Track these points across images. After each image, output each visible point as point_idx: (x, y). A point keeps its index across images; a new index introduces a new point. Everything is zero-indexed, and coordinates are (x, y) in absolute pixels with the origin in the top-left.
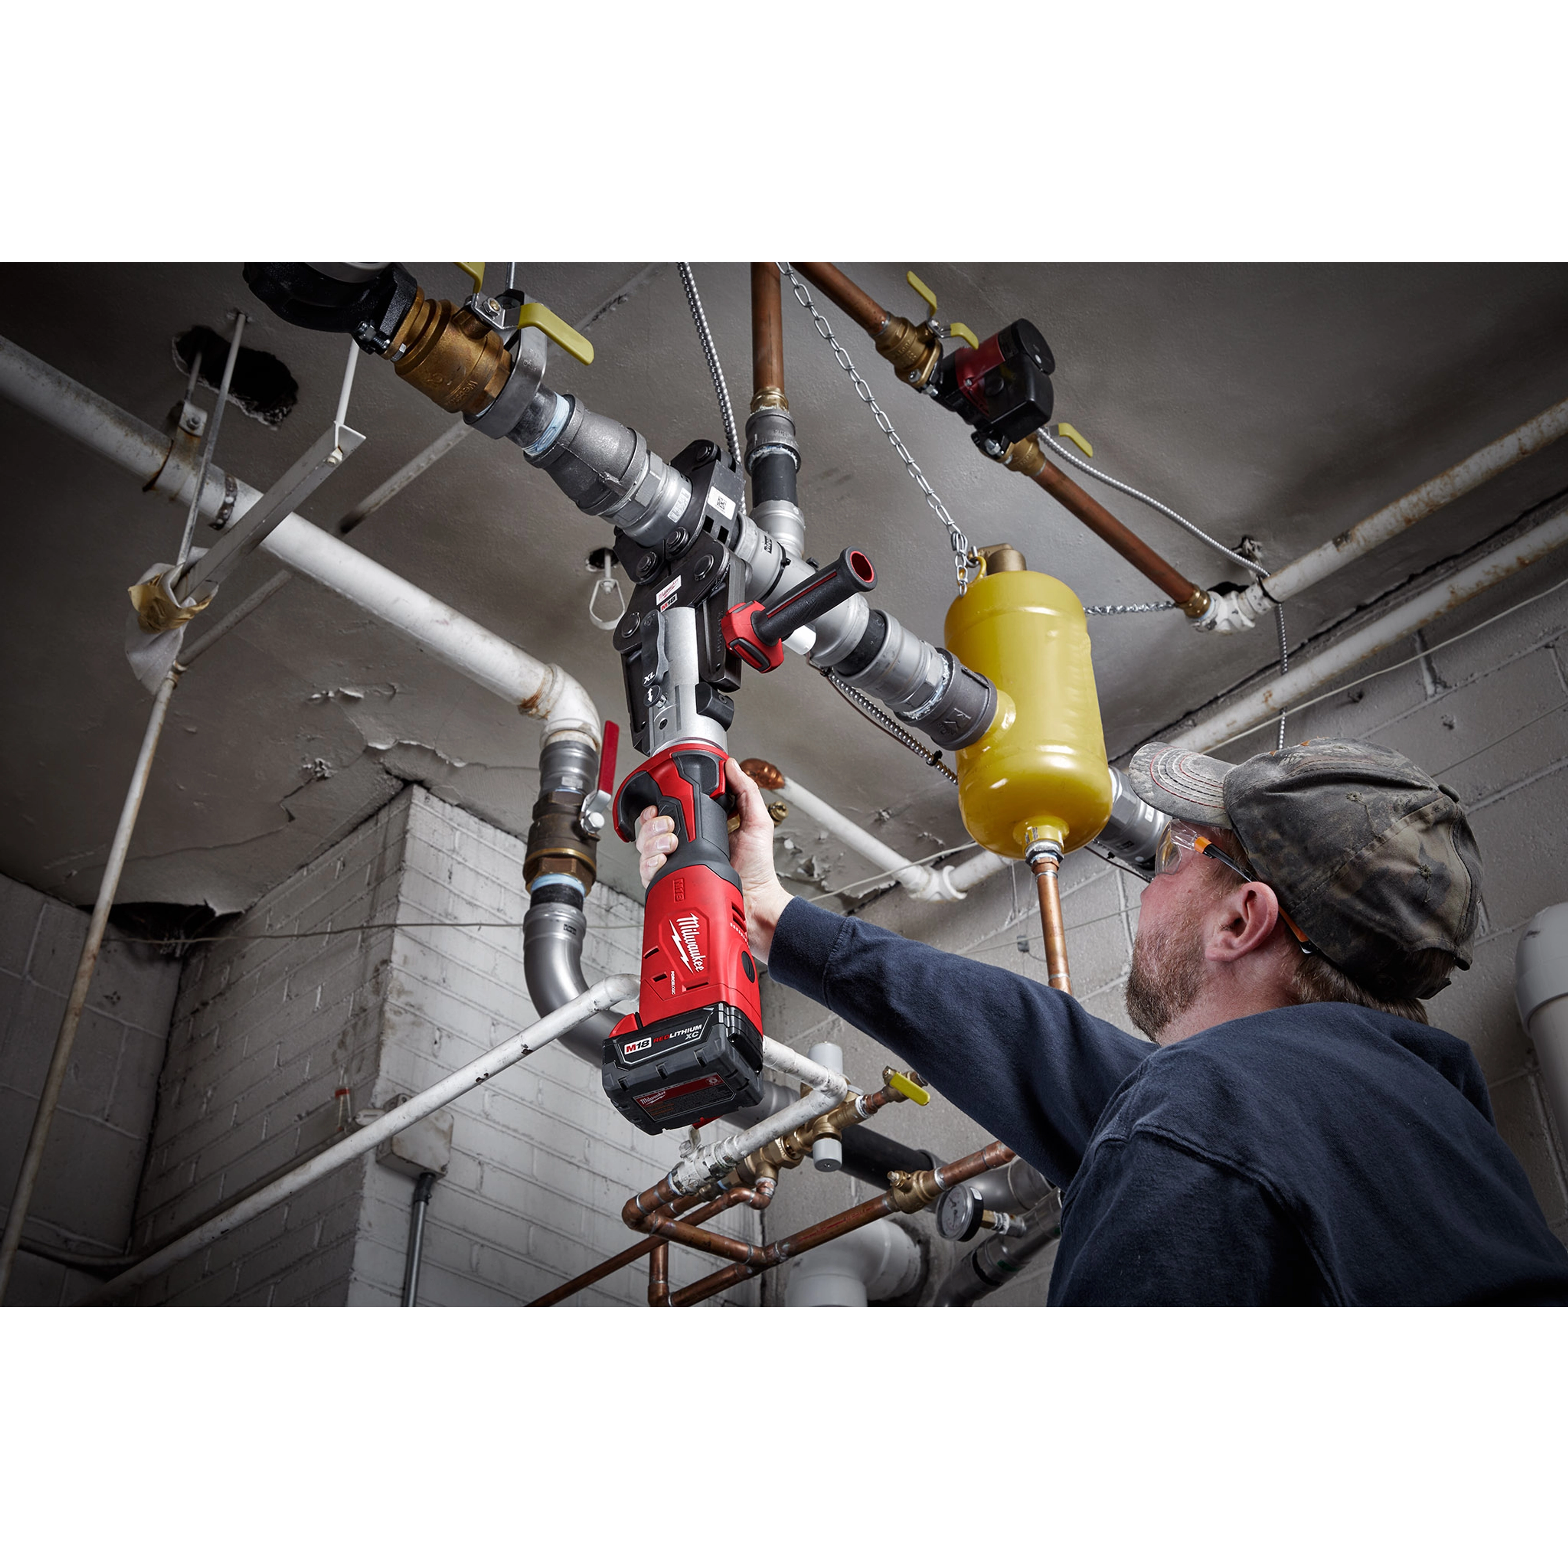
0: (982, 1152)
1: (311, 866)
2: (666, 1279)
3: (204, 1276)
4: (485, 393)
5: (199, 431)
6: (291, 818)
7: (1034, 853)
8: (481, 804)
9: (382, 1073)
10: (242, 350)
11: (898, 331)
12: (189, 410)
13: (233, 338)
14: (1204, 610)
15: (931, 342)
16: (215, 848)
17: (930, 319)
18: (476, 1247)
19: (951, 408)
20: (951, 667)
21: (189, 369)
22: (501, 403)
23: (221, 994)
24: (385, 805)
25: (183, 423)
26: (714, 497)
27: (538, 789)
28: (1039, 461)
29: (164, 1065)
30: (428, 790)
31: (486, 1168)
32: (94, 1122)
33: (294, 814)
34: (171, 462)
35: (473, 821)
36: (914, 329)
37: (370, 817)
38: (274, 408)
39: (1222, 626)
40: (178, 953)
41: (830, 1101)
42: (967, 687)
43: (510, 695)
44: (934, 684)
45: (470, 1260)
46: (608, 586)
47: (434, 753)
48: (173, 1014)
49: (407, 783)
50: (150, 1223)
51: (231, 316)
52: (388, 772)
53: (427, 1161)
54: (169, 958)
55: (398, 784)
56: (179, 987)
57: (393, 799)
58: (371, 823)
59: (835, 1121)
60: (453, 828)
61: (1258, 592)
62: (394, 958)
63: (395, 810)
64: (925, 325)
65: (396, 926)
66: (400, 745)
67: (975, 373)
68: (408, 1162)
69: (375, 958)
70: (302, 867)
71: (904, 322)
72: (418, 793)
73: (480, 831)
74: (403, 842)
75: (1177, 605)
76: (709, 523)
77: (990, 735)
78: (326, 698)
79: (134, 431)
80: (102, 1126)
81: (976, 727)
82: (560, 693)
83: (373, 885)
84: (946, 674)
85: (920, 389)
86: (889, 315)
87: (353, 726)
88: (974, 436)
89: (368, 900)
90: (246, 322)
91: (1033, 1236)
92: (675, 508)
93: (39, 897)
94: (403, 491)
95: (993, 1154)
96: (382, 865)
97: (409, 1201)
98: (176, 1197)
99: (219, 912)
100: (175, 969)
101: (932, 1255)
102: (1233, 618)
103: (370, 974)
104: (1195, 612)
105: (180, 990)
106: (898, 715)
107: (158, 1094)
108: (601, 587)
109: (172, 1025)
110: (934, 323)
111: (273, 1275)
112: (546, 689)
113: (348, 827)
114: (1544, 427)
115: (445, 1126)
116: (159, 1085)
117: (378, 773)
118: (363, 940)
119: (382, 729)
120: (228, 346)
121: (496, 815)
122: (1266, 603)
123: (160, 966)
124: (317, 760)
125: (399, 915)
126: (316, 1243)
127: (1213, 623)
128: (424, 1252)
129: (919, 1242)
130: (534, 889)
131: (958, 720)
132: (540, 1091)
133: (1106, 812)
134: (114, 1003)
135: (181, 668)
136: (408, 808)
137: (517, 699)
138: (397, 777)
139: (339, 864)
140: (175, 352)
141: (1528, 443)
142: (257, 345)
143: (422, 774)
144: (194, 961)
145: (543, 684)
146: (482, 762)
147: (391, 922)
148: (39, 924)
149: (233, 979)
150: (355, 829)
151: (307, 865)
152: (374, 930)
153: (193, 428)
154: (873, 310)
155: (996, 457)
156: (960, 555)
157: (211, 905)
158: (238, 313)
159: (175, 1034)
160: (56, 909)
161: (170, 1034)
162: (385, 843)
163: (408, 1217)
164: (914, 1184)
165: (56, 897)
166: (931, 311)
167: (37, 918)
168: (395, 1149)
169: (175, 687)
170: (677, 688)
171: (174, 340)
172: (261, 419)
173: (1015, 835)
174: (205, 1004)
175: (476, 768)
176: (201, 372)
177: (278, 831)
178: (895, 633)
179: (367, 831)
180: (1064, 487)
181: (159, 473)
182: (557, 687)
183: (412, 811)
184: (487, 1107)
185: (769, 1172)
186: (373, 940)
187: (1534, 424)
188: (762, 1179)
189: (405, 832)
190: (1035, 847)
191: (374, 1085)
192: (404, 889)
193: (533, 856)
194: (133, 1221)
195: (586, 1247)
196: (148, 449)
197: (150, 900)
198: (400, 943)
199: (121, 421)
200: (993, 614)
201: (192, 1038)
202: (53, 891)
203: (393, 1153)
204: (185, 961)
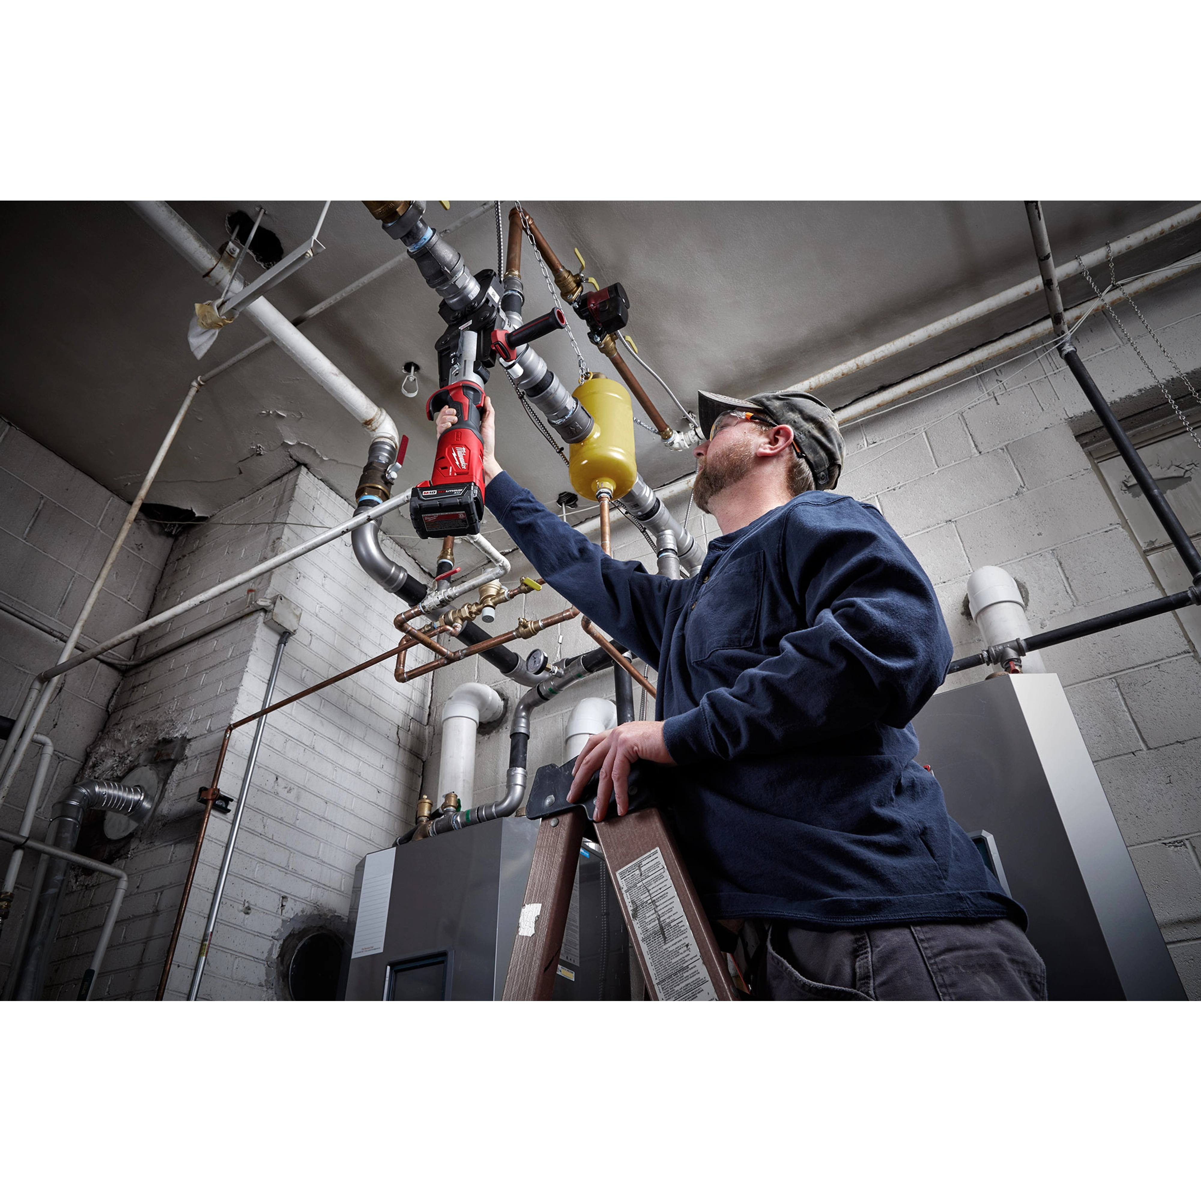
0: (562, 613)
1: (246, 499)
2: (404, 667)
3: (170, 671)
4: (397, 212)
5: (235, 255)
6: (241, 473)
7: (601, 493)
8: (332, 481)
9: (271, 585)
10: (259, 228)
11: (566, 275)
12: (231, 245)
13: (256, 220)
14: (670, 437)
15: (579, 284)
16: (201, 482)
17: (580, 273)
18: (305, 670)
19: (582, 318)
20: (577, 404)
21: (232, 232)
22: (403, 219)
23: (193, 552)
24: (287, 473)
25: (227, 249)
26: (491, 291)
27: (367, 461)
28: (614, 351)
29: (160, 582)
30: (308, 469)
31: (313, 637)
32: (122, 600)
33: (242, 471)
34: (220, 265)
35: (327, 488)
36: (573, 276)
37: (279, 478)
38: (269, 262)
39: (676, 445)
40: (174, 533)
41: (502, 572)
42: (582, 414)
43: (360, 417)
44: (569, 408)
45: (301, 675)
46: (411, 379)
47: (315, 451)
48: (167, 560)
49: (299, 464)
50: (144, 648)
51: (257, 209)
52: (291, 457)
53: (288, 626)
54: (169, 535)
55: (295, 464)
56: (172, 549)
57: (291, 471)
58: (279, 481)
59: (493, 601)
60: (317, 489)
61: (693, 433)
62: (283, 537)
63: (292, 476)
64: (578, 275)
65: (286, 524)
66: (299, 444)
67: (596, 302)
68: (279, 624)
69: (273, 537)
70: (241, 499)
71: (569, 272)
72: (304, 470)
73: (329, 494)
74: (294, 489)
75: (658, 433)
76: (487, 301)
77: (588, 439)
78: (268, 414)
79: (204, 246)
80: (126, 602)
81: (583, 433)
82: (383, 421)
83: (277, 506)
84: (575, 406)
85: (570, 304)
86: (563, 267)
87: (279, 430)
88: (588, 334)
89: (273, 513)
90: (264, 213)
91: (567, 677)
92: (472, 293)
93: (109, 493)
94: (326, 310)
95: (568, 613)
96: (282, 497)
97: (276, 643)
98: (159, 637)
99: (197, 515)
100: (171, 541)
101: (509, 705)
102: (681, 442)
103: (270, 543)
104: (666, 437)
105: (172, 550)
106: (549, 422)
107: (155, 594)
108: (408, 379)
109: (166, 565)
110: (582, 275)
111: (205, 670)
112: (377, 417)
113: (267, 482)
114: (821, 379)
115: (298, 613)
116: (156, 590)
117: (286, 456)
118: (269, 529)
119: (292, 434)
120: (253, 224)
121: (338, 487)
122: (696, 437)
123: (164, 538)
124: (259, 445)
125: (288, 519)
126: (229, 656)
127: (673, 443)
128: (281, 667)
129: (504, 700)
130: (361, 500)
131: (576, 428)
132: (342, 610)
133: (630, 487)
134: (139, 549)
135: (201, 383)
136: (298, 475)
137: (363, 419)
138: (295, 460)
139: (260, 498)
140: (227, 222)
141: (813, 385)
142: (268, 226)
143: (307, 461)
144: (181, 538)
145: (376, 415)
146: (335, 459)
147: (284, 521)
148: (108, 505)
149: (200, 545)
150: (270, 483)
151: (244, 498)
152: (275, 525)
153: (232, 253)
154: (557, 262)
155: (597, 344)
156: (582, 369)
157: (194, 511)
158: (261, 208)
159: (167, 569)
160: (116, 500)
161: (164, 569)
162: (285, 489)
163: (275, 650)
164: (529, 625)
165: (117, 495)
166: (582, 268)
167: (107, 503)
168: (274, 617)
169: (197, 391)
170: (465, 361)
171: (227, 215)
172: (262, 265)
173: (592, 486)
174: (184, 556)
175: (333, 462)
176: (237, 235)
177: (232, 479)
178: (555, 382)
179: (277, 484)
180: (622, 366)
181: (213, 269)
182: (382, 417)
183: (300, 477)
184: (317, 611)
185: (460, 621)
186: (273, 530)
187: (816, 377)
188: (456, 624)
189: (296, 485)
190: (601, 490)
191: (267, 589)
192: (291, 509)
193: (362, 486)
194: (135, 648)
195: (354, 682)
196: (209, 256)
197: (164, 504)
198: (286, 530)
199: (198, 239)
200: (594, 393)
201: (176, 570)
202: (116, 492)
203: (272, 619)
204: (176, 537)
